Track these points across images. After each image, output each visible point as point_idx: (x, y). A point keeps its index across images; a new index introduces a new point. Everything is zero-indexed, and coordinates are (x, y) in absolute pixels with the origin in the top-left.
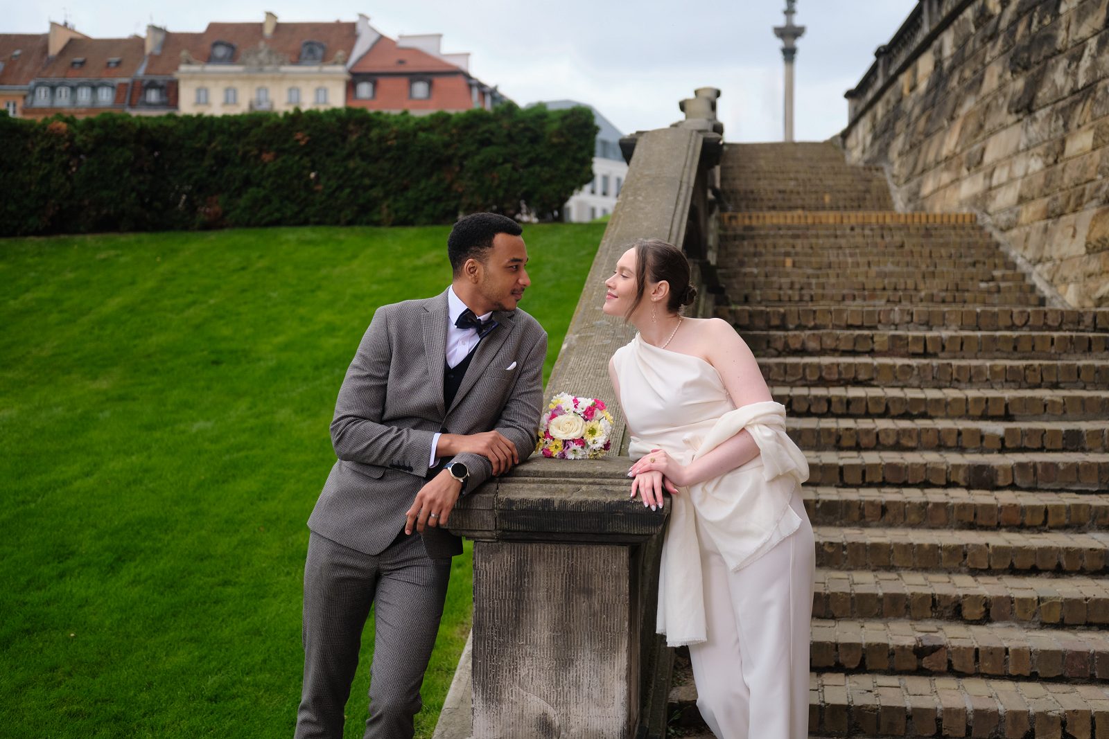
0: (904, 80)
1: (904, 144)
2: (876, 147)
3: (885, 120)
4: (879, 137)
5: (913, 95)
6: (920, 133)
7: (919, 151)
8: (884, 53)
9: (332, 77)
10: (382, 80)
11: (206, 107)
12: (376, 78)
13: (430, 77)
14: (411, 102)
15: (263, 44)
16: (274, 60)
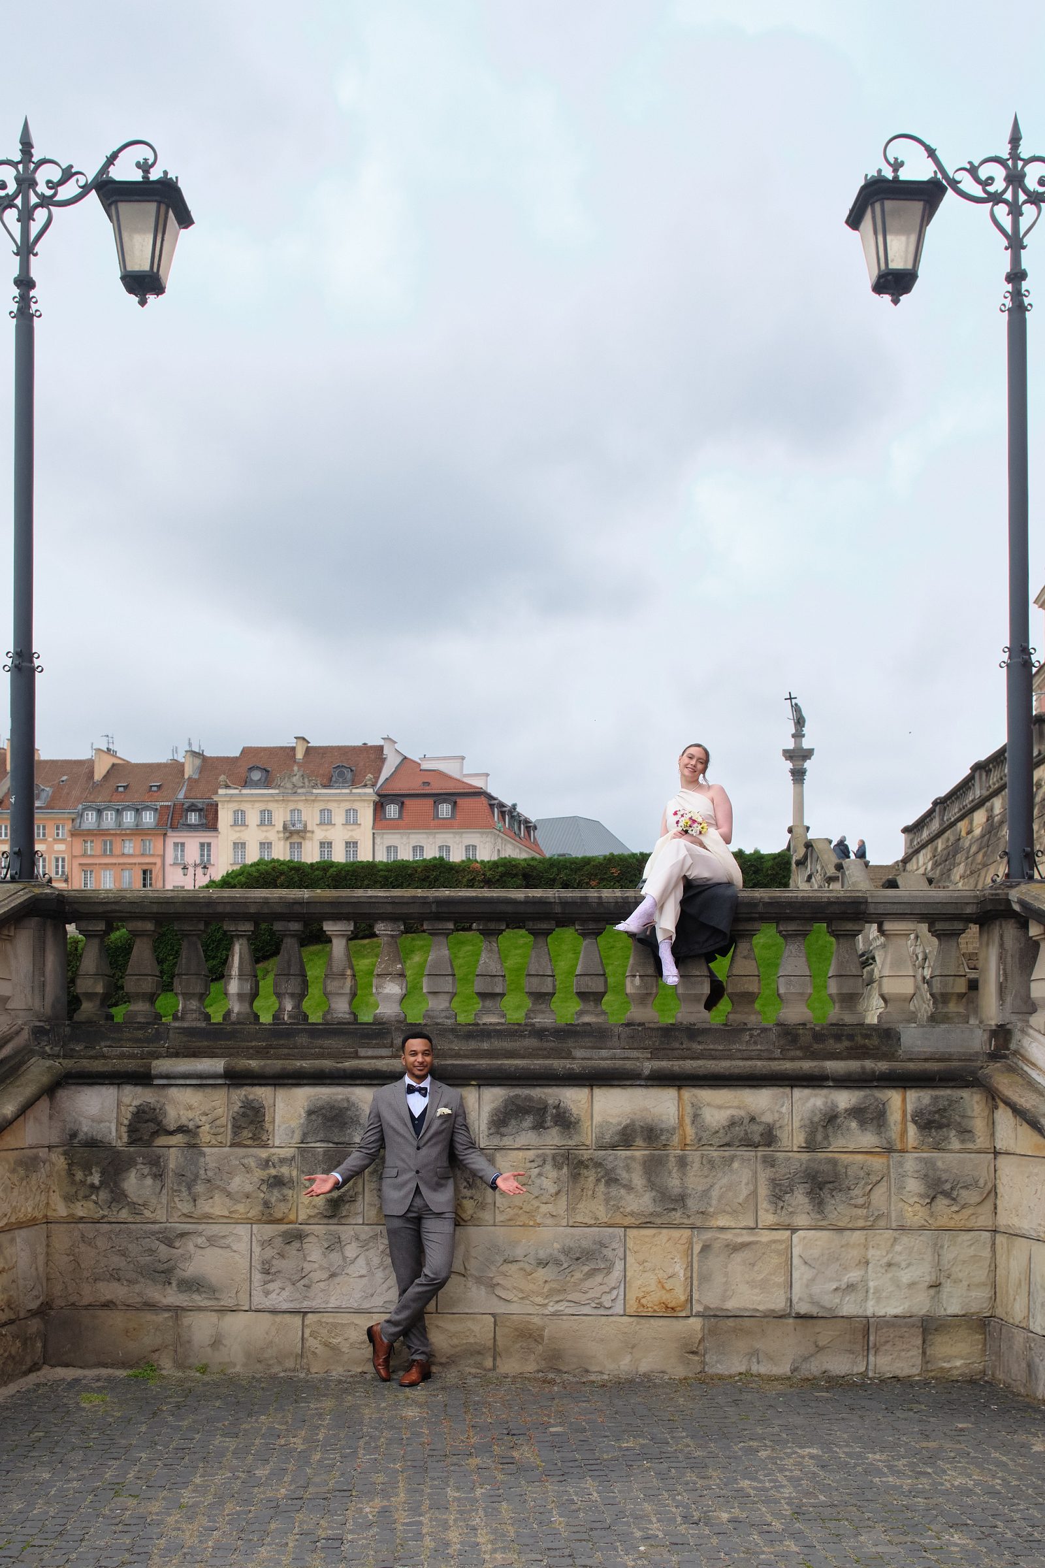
0: (962, 826)
1: (965, 872)
2: (938, 872)
3: (945, 852)
4: (940, 864)
5: (970, 836)
6: (979, 864)
7: (979, 876)
8: (941, 804)
9: (362, 798)
10: (407, 801)
11: (243, 828)
12: (403, 799)
13: (453, 798)
14: (436, 821)
15: (296, 768)
16: (307, 784)
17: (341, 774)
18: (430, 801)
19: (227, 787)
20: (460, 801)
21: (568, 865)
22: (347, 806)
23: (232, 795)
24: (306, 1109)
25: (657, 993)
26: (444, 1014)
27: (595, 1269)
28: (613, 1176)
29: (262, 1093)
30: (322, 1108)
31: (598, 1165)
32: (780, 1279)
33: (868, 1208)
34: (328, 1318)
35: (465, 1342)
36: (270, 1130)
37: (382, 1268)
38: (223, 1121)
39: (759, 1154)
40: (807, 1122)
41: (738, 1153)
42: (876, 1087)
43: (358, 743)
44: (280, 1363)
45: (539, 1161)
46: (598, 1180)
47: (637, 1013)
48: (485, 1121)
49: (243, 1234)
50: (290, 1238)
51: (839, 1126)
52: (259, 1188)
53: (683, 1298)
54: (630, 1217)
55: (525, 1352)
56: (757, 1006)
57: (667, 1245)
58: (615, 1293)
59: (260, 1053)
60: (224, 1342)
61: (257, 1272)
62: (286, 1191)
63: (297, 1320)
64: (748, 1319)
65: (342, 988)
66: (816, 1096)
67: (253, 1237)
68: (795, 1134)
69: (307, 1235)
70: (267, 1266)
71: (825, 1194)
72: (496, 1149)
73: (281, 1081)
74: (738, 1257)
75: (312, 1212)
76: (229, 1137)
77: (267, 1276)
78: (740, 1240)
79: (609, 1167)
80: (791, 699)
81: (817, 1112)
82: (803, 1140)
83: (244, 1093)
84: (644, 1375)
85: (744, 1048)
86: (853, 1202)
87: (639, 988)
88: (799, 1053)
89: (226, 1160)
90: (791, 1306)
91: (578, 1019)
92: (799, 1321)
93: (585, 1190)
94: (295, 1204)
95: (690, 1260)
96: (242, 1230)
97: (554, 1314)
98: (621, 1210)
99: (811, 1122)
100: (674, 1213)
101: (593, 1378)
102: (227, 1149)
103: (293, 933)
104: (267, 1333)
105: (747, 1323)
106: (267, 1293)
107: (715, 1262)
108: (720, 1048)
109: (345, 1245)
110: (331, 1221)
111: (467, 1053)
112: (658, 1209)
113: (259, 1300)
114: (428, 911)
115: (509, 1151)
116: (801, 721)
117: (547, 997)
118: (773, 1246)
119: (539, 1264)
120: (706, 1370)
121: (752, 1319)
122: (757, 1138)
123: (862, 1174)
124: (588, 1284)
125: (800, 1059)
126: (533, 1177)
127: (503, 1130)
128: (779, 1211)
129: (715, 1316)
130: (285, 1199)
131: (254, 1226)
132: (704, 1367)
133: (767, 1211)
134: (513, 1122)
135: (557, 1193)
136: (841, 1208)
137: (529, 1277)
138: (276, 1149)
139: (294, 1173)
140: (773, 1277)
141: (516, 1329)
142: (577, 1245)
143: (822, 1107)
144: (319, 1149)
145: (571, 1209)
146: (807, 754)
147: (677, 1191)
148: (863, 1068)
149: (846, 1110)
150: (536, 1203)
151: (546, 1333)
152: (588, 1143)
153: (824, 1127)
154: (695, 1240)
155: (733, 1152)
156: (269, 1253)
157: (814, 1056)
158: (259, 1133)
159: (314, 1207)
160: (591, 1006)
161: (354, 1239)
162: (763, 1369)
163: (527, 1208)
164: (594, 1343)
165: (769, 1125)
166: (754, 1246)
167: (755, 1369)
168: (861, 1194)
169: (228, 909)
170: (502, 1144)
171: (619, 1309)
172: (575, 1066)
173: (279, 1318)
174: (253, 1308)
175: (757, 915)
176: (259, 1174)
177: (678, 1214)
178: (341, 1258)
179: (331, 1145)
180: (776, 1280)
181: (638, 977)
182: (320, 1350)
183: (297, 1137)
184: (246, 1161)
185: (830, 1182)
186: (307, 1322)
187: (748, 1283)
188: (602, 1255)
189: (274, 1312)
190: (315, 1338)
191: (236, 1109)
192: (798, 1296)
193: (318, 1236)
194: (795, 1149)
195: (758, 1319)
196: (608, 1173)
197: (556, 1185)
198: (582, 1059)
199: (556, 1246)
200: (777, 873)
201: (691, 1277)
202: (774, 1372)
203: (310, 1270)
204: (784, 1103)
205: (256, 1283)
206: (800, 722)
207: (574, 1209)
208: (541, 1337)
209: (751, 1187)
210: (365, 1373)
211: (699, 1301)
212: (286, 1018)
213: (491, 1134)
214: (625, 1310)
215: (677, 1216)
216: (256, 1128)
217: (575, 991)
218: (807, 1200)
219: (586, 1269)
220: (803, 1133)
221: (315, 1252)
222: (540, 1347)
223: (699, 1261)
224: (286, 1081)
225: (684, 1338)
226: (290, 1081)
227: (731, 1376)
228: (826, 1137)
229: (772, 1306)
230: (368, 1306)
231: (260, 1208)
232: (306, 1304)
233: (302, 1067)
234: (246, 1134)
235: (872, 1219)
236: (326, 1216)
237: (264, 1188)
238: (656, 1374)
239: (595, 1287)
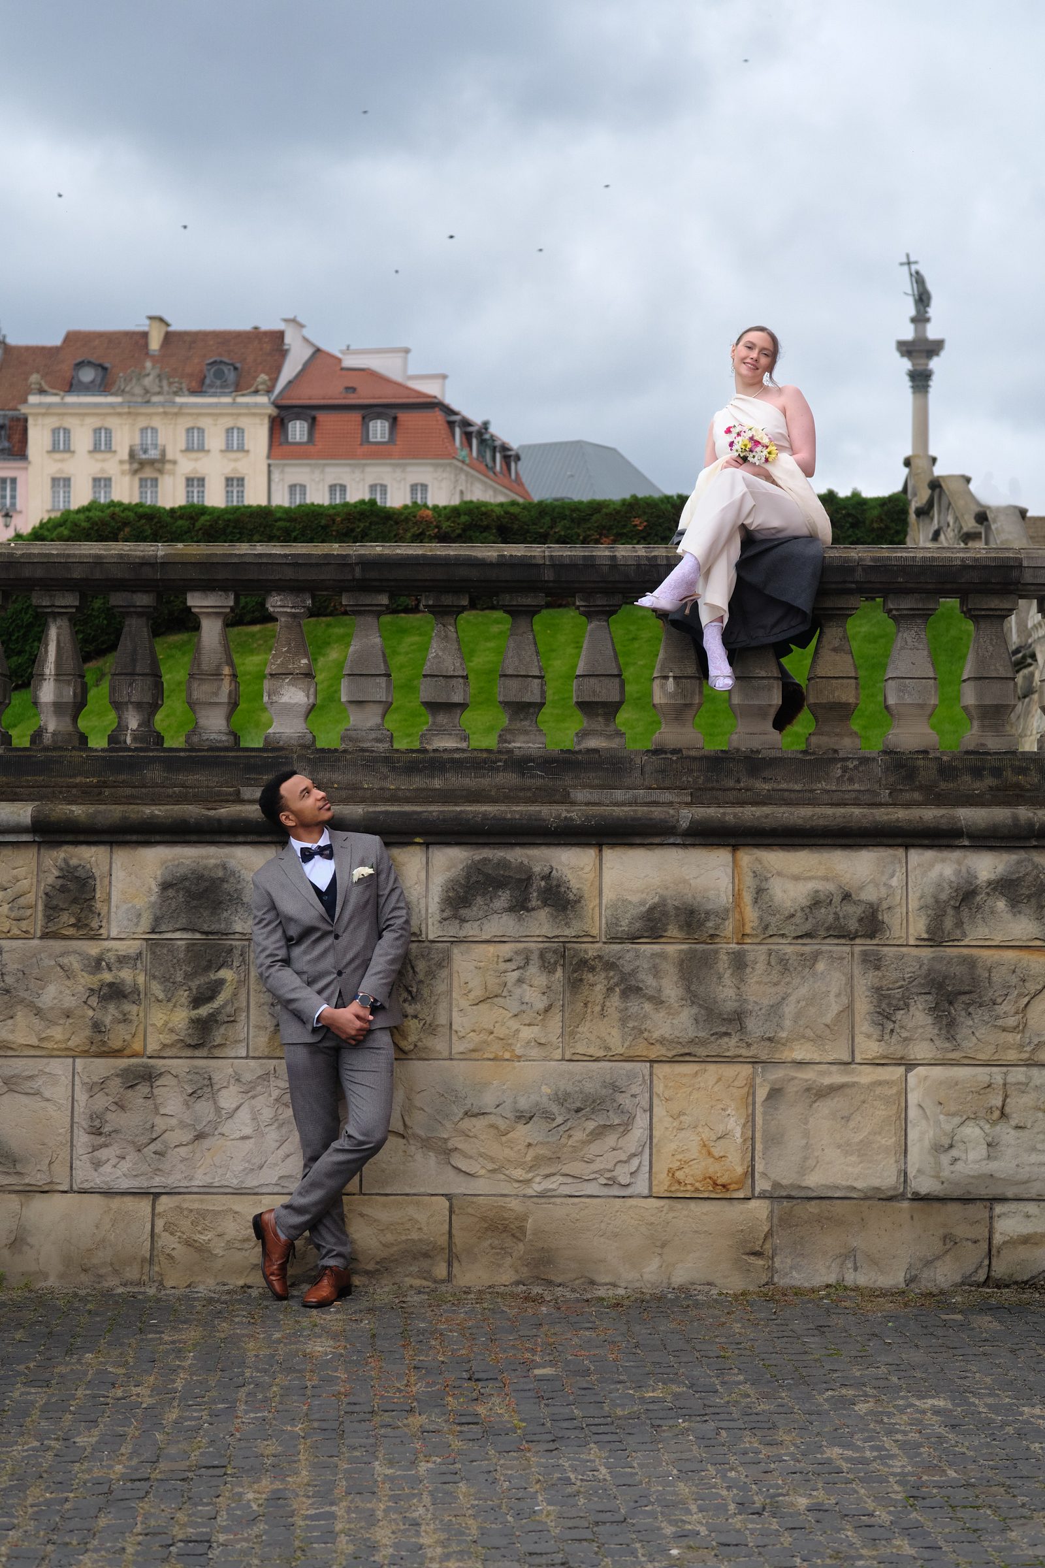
9: (251, 411)
10: (322, 417)
11: (66, 456)
12: (314, 413)
13: (393, 412)
14: (365, 448)
15: (148, 364)
16: (166, 388)
17: (219, 374)
18: (356, 416)
19: (42, 392)
20: (403, 416)
21: (567, 512)
22: (229, 422)
23: (50, 405)
24: (159, 880)
25: (700, 705)
26: (373, 735)
27: (605, 1126)
28: (633, 983)
29: (90, 856)
30: (185, 878)
31: (610, 966)
32: (889, 1140)
33: (1023, 1031)
34: (191, 1202)
35: (404, 1238)
36: (104, 912)
37: (276, 1125)
38: (30, 898)
39: (857, 949)
40: (930, 901)
41: (825, 948)
42: (1035, 847)
43: (245, 326)
44: (116, 1272)
45: (519, 960)
46: (610, 990)
47: (670, 735)
48: (437, 899)
49: (60, 1073)
50: (135, 1078)
51: (979, 908)
52: (85, 1002)
53: (740, 1170)
54: (658, 1046)
55: (498, 1254)
56: (855, 725)
57: (716, 1089)
58: (635, 1162)
59: (87, 794)
60: (29, 1240)
61: (82, 1132)
62: (128, 1007)
63: (145, 1205)
64: (839, 1202)
65: (216, 694)
66: (943, 860)
67: (77, 1078)
68: (911, 919)
69: (161, 1074)
70: (97, 1123)
71: (958, 1010)
72: (452, 942)
73: (121, 838)
74: (825, 1108)
75: (168, 1039)
76: (40, 923)
77: (98, 1137)
78: (827, 1081)
79: (627, 969)
80: (909, 263)
81: (945, 885)
82: (924, 928)
83: (62, 855)
84: (681, 1289)
85: (834, 788)
86: (1000, 1022)
87: (673, 696)
88: (917, 796)
89: (34, 960)
90: (905, 1181)
91: (579, 743)
92: (916, 1204)
93: (590, 1005)
94: (142, 1027)
95: (750, 1111)
96: (60, 1067)
97: (541, 1195)
98: (646, 1035)
99: (937, 901)
100: (726, 1039)
101: (601, 1292)
102: (36, 942)
103: (139, 610)
104: (97, 1227)
105: (839, 1208)
106: (97, 1165)
107: (788, 1115)
108: (797, 787)
109: (219, 1090)
110: (197, 1053)
111: (408, 794)
112: (702, 1034)
113: (85, 1175)
114: (350, 577)
115: (473, 946)
116: (924, 297)
117: (531, 710)
118: (878, 1090)
119: (519, 1117)
120: (776, 1280)
121: (846, 1202)
122: (853, 925)
123: (1014, 980)
124: (595, 1148)
125: (919, 804)
126: (509, 984)
127: (463, 912)
128: (886, 1037)
129: (789, 1197)
130: (125, 1019)
131: (78, 1060)
132: (772, 1277)
133: (869, 1036)
134: (480, 900)
135: (547, 1010)
136: (981, 1032)
137: (504, 1139)
138: (113, 942)
139: (141, 979)
140: (879, 1138)
141: (484, 1219)
142: (577, 1089)
143: (953, 878)
144: (179, 943)
145: (569, 1034)
146: (934, 348)
147: (730, 1006)
148: (1015, 818)
149: (989, 883)
150: (514, 1025)
151: (530, 1225)
152: (595, 932)
153: (957, 908)
154: (758, 1080)
155: (817, 947)
156: (101, 1101)
157: (939, 800)
158: (86, 918)
159: (172, 1031)
160: (599, 724)
161: (232, 1081)
162: (862, 1278)
163: (500, 1031)
164: (602, 1240)
165: (871, 905)
166: (848, 1091)
167: (851, 1278)
168: (1013, 1010)
169: (39, 573)
170: (462, 934)
171: (641, 1187)
172: (574, 815)
173: (116, 1203)
174: (75, 1188)
175: (854, 586)
176: (86, 980)
177: (733, 1041)
178: (212, 1110)
179: (198, 936)
180: (883, 1141)
181: (671, 680)
182: (179, 1251)
183: (145, 923)
184: (65, 961)
185: (965, 993)
186: (159, 1209)
187: (839, 1147)
188: (615, 1105)
189: (108, 1193)
190: (172, 1234)
191: (51, 880)
192: (917, 1166)
193: (176, 1077)
194: (912, 942)
195: (855, 1202)
196: (624, 978)
197: (545, 997)
198: (588, 804)
199: (546, 1090)
200: (887, 527)
201: (753, 1138)
202: (879, 1284)
203: (164, 1128)
204: (894, 871)
205: (80, 1150)
206: (923, 299)
207: (573, 1034)
208: (522, 1229)
209: (845, 1000)
210: (249, 1287)
211: (764, 1175)
212: (129, 740)
213: (445, 919)
214: (650, 1188)
215: (731, 1045)
216: (82, 909)
217: (575, 700)
218: (930, 1020)
219: (591, 1125)
220: (924, 917)
221: (171, 1099)
222: (521, 1246)
223: (765, 1113)
224: (128, 838)
225: (742, 1231)
226: (134, 838)
227: (813, 1290)
228: (959, 924)
229: (876, 1183)
230: (255, 1183)
231: (88, 1032)
232: (157, 1181)
233: (153, 816)
234: (66, 918)
235: (1028, 1049)
236: (189, 1046)
237: (94, 1001)
238: (699, 1288)
239: (604, 1152)
